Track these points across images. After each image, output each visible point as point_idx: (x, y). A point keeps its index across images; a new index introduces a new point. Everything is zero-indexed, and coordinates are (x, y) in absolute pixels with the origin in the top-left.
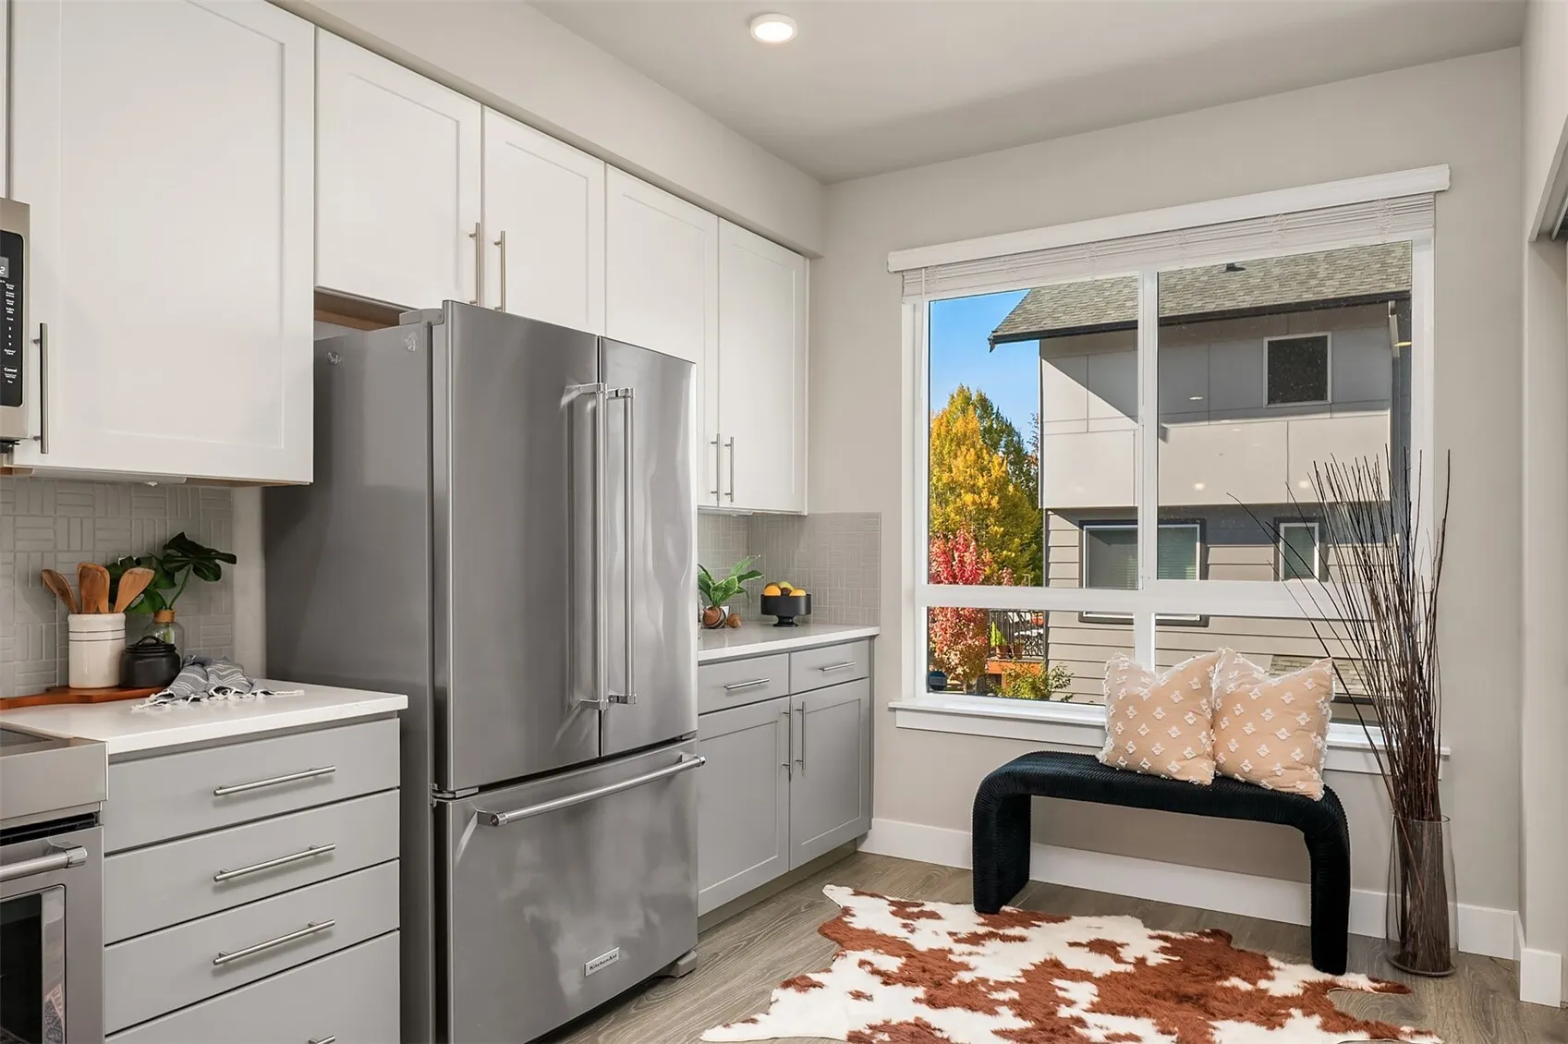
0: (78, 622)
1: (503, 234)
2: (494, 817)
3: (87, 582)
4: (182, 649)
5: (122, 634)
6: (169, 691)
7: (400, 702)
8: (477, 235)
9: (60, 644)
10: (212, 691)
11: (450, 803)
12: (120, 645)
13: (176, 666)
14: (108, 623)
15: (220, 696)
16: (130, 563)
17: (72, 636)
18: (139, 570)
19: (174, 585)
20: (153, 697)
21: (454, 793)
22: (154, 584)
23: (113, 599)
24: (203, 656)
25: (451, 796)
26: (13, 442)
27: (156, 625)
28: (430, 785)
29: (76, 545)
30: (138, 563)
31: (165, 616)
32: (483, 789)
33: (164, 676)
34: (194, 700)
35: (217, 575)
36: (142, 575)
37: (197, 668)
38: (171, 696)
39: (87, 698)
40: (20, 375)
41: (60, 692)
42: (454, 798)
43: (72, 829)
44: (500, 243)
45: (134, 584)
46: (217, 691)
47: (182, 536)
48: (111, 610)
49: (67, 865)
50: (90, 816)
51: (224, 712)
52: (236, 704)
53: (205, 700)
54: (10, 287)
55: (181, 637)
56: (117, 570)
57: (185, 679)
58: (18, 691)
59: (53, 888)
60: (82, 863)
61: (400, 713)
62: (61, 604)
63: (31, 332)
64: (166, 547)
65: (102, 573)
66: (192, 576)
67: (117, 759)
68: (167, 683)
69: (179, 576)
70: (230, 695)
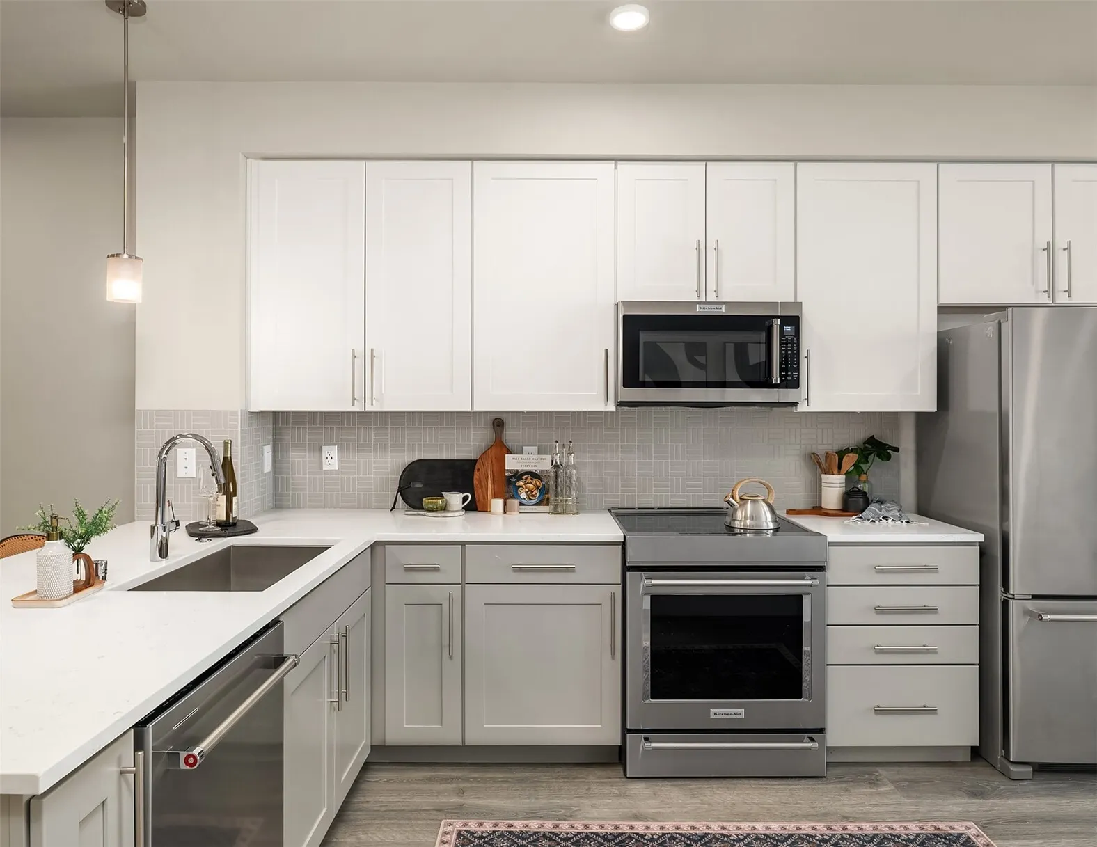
0: (826, 478)
1: (1069, 243)
2: (1040, 615)
3: (828, 460)
4: (871, 494)
5: (844, 485)
6: (861, 516)
7: (980, 537)
8: (1050, 249)
9: (818, 488)
10: (881, 518)
11: (1011, 601)
12: (843, 490)
13: (867, 503)
14: (837, 479)
15: (885, 521)
16: (848, 451)
17: (823, 484)
18: (851, 455)
19: (868, 462)
20: (854, 517)
21: (1014, 595)
22: (858, 461)
23: (840, 467)
24: (883, 498)
25: (1011, 597)
26: (797, 403)
27: (859, 482)
28: (1000, 589)
29: (825, 442)
30: (852, 451)
31: (863, 477)
32: (1035, 597)
33: (862, 508)
34: (872, 521)
35: (888, 458)
36: (852, 457)
37: (877, 505)
38: (861, 518)
39: (828, 514)
40: (799, 375)
41: (817, 510)
42: (1014, 599)
43: (814, 571)
44: (1068, 249)
45: (850, 461)
46: (883, 518)
47: (873, 437)
48: (839, 473)
49: (811, 585)
50: (821, 567)
51: (886, 530)
52: (893, 526)
53: (877, 522)
54: (795, 338)
55: (871, 489)
56: (841, 454)
57: (871, 510)
58: (801, 507)
59: (808, 594)
60: (816, 586)
61: (980, 544)
62: (819, 470)
63: (803, 354)
64: (865, 443)
65: (835, 456)
66: (877, 459)
67: (832, 544)
68: (862, 511)
69: (871, 458)
70: (890, 521)
